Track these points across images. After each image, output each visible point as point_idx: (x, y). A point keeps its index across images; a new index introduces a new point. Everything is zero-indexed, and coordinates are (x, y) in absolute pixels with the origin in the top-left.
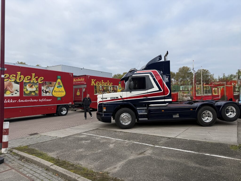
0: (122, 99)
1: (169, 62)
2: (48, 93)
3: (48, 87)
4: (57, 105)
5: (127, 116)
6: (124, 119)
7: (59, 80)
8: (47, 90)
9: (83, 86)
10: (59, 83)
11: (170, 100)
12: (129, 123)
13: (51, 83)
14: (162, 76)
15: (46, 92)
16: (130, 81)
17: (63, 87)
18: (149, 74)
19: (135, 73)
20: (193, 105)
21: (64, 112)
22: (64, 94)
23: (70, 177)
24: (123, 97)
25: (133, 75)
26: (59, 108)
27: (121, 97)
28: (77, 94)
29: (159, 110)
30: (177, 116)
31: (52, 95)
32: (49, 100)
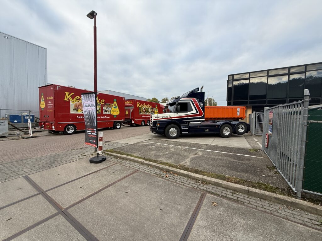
0: (171, 118)
1: (204, 93)
2: (107, 112)
3: (108, 107)
4: (114, 121)
5: (174, 130)
6: (172, 133)
7: (115, 103)
8: (107, 110)
9: (131, 108)
10: (115, 105)
11: (204, 119)
12: (176, 135)
13: (109, 105)
14: (199, 103)
15: (106, 111)
16: (177, 105)
17: (118, 108)
18: (190, 101)
19: (181, 99)
20: (217, 123)
21: (118, 127)
22: (118, 113)
23: (162, 168)
24: (171, 117)
25: (179, 101)
26: (115, 123)
27: (170, 116)
28: (126, 113)
29: (195, 127)
30: (207, 131)
31: (110, 114)
32: (109, 117)
